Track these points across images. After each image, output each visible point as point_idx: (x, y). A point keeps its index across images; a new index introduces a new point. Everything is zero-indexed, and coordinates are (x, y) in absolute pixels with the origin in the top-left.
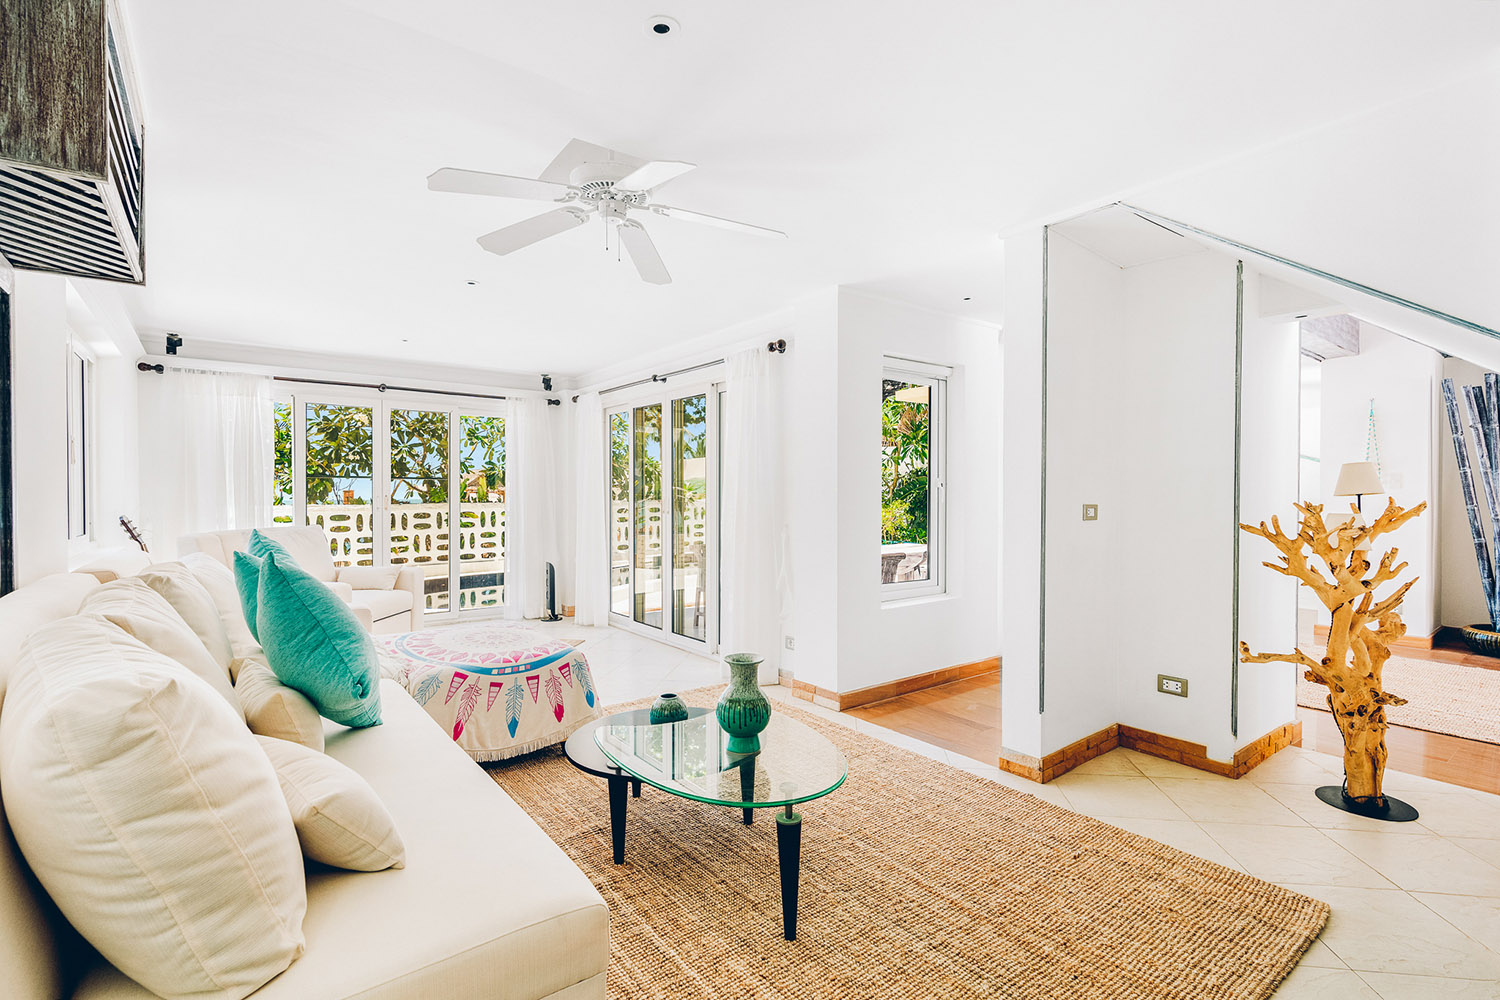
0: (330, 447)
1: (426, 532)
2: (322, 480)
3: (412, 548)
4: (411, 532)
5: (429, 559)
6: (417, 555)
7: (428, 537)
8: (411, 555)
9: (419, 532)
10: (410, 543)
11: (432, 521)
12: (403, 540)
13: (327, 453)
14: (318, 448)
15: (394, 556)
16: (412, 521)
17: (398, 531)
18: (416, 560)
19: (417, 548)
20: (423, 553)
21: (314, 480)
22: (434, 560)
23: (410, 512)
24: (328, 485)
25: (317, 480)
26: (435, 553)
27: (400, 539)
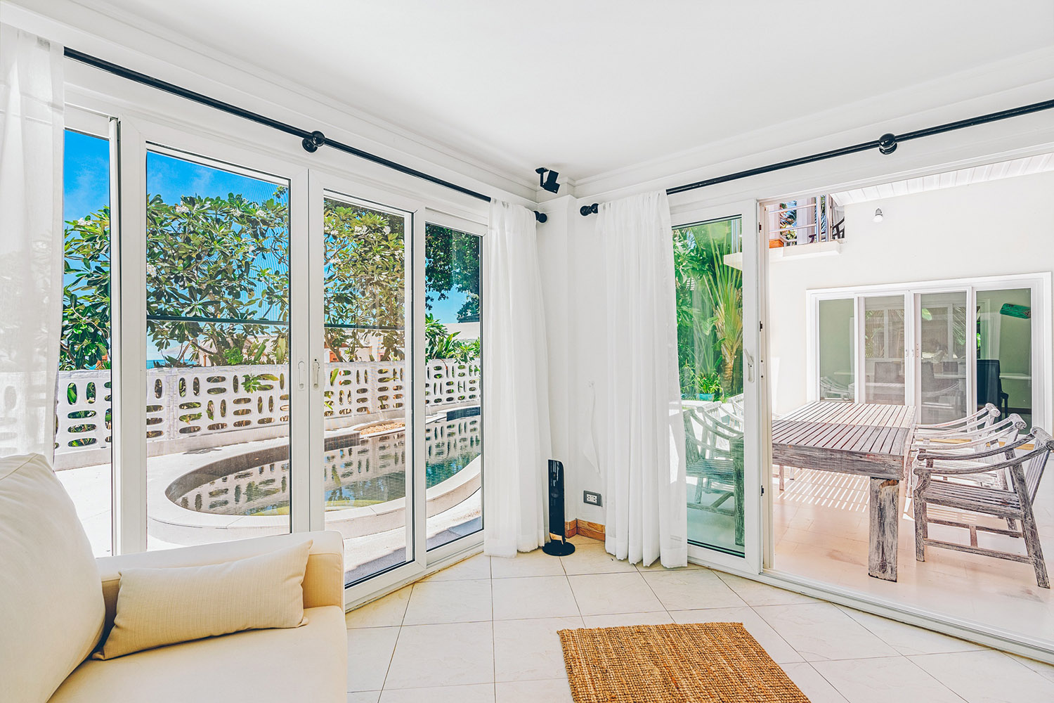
0: (102, 303)
1: (221, 396)
2: (93, 342)
3: (205, 415)
4: (204, 398)
5: (223, 426)
6: (211, 422)
7: (224, 402)
8: (204, 422)
9: (213, 397)
10: (203, 410)
11: (228, 385)
12: (195, 407)
13: (99, 310)
14: (87, 304)
15: (184, 425)
16: (205, 386)
17: (190, 397)
18: (211, 427)
19: (211, 415)
20: (218, 419)
21: (82, 341)
22: (231, 427)
23: (203, 375)
24: (102, 346)
25: (86, 342)
26: (230, 419)
27: (190, 406)
